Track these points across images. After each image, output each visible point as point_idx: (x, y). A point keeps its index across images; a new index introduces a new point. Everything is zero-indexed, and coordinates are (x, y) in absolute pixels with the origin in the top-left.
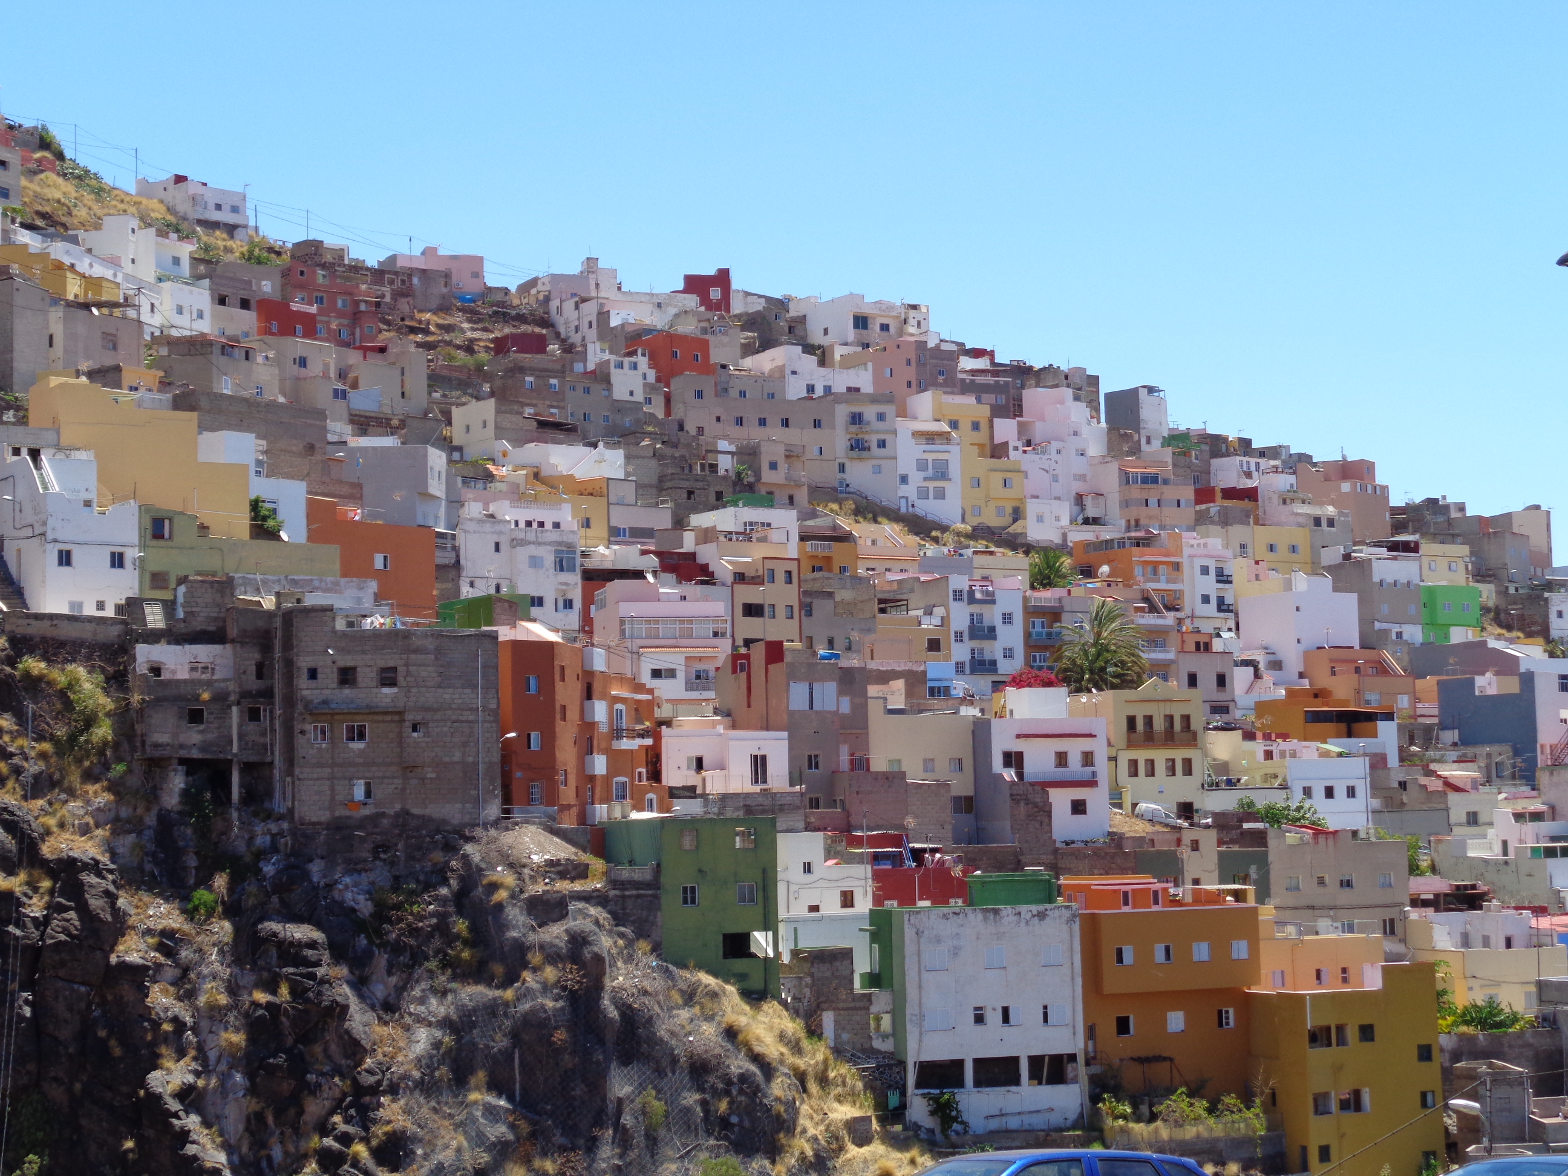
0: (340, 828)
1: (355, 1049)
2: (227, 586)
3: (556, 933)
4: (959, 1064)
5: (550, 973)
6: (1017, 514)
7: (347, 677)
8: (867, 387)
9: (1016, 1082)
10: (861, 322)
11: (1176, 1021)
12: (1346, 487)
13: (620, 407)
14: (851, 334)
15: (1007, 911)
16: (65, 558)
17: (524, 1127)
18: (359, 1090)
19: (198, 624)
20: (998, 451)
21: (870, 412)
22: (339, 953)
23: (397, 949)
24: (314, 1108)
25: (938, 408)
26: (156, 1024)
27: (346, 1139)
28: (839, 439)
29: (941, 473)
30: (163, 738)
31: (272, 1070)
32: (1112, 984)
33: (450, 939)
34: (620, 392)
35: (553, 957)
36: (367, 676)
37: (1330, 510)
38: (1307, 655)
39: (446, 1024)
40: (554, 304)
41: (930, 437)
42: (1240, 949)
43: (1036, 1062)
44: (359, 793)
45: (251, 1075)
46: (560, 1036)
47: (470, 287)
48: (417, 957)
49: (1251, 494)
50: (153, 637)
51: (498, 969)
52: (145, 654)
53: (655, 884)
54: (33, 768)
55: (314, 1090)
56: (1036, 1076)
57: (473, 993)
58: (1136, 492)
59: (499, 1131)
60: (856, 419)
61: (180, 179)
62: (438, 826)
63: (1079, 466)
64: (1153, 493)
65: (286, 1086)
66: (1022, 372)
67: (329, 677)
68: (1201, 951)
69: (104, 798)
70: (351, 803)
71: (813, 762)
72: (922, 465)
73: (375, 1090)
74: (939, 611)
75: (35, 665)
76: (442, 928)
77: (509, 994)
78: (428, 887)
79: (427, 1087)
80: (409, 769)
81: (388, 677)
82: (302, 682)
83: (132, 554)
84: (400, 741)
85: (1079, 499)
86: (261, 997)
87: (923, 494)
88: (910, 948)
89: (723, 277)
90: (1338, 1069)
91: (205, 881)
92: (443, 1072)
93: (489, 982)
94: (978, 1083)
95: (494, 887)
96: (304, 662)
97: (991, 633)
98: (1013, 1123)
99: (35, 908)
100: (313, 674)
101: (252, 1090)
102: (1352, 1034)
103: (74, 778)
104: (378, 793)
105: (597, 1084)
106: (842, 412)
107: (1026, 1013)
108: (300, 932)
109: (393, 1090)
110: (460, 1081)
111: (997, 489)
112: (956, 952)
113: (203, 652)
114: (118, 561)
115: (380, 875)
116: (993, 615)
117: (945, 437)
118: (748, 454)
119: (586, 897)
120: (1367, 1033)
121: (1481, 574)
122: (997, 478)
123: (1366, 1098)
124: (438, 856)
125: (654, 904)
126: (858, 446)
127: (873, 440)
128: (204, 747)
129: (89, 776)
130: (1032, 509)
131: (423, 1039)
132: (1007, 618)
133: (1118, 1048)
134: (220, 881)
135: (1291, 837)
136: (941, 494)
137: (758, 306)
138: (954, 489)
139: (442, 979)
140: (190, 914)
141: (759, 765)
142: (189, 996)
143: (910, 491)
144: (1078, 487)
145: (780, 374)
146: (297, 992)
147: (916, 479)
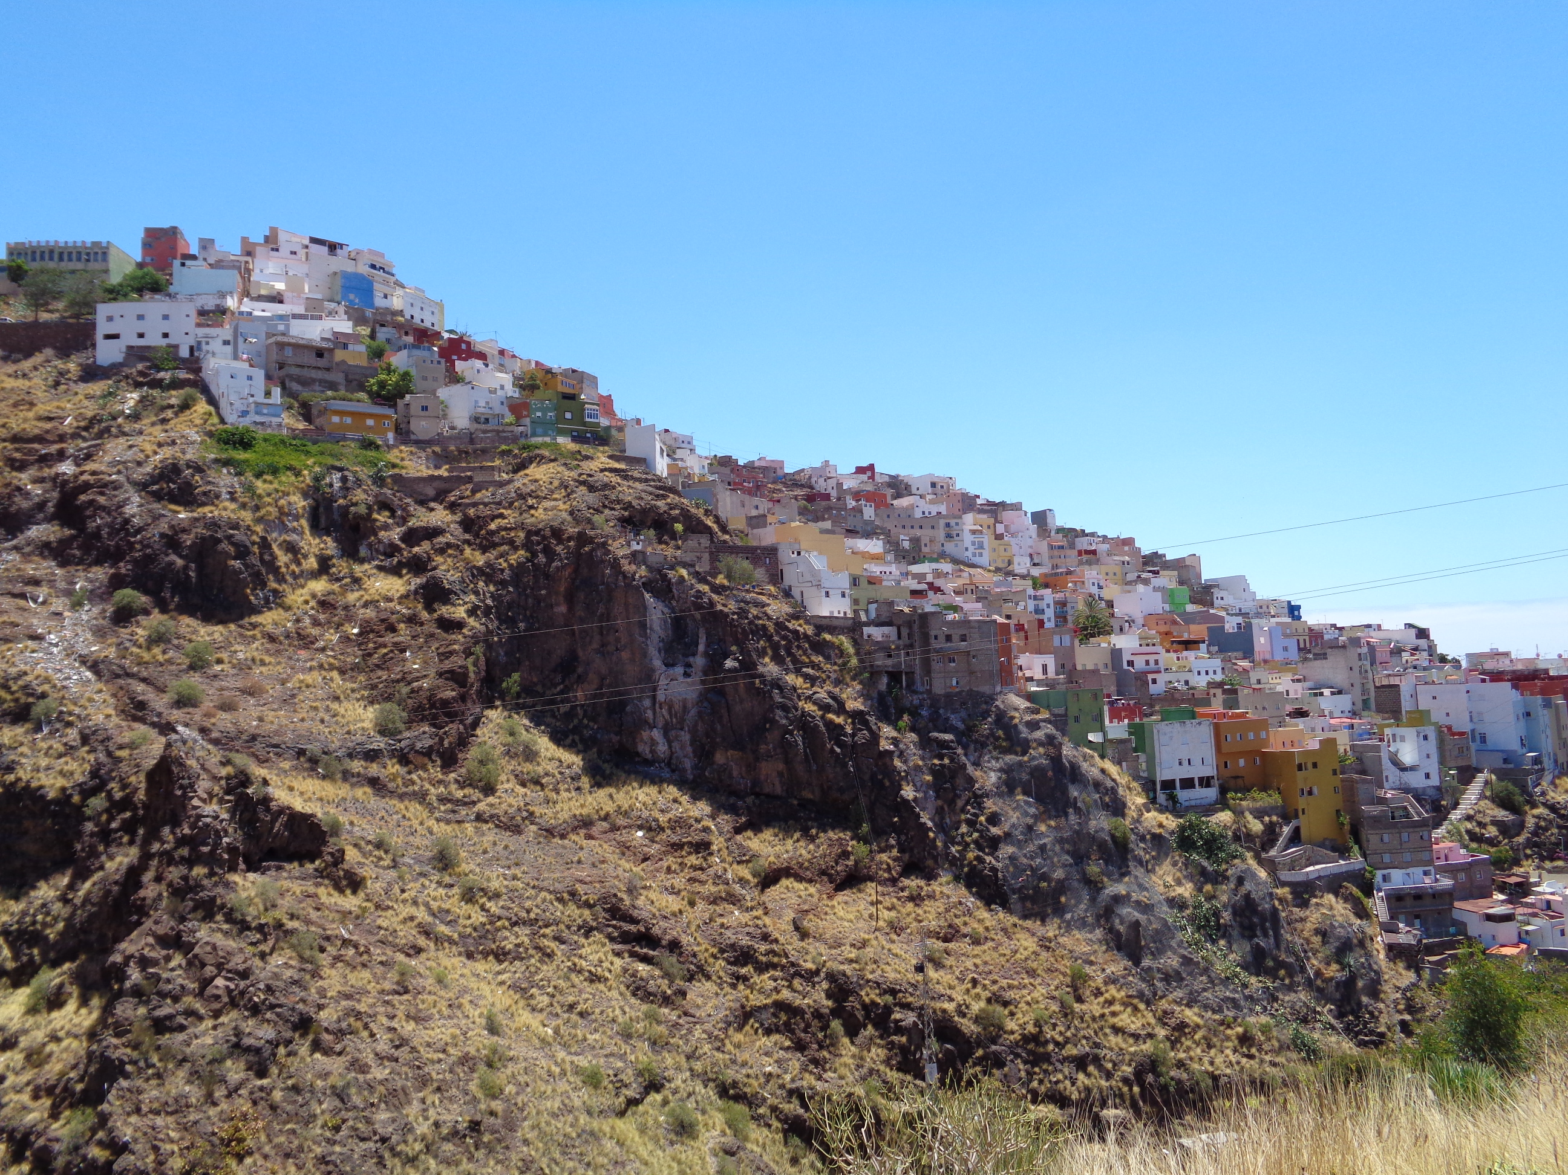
0: (948, 696)
1: (971, 781)
2: (891, 604)
3: (1039, 734)
4: (1174, 781)
5: (1041, 750)
6: (1010, 563)
7: (949, 638)
8: (944, 513)
9: (1194, 787)
10: (933, 485)
11: (1242, 762)
12: (1126, 548)
13: (866, 523)
14: (930, 490)
15: (1188, 722)
16: (827, 594)
17: (1042, 809)
18: (976, 796)
19: (883, 619)
20: (999, 537)
21: (953, 522)
22: (959, 743)
23: (976, 742)
24: (960, 803)
25: (975, 519)
26: (899, 773)
27: (975, 815)
28: (941, 534)
29: (981, 547)
30: (879, 663)
31: (945, 789)
32: (1224, 750)
33: (998, 738)
34: (866, 517)
35: (1041, 744)
36: (955, 638)
37: (1127, 558)
38: (1145, 617)
39: (1001, 770)
40: (813, 480)
41: (974, 532)
42: (1263, 735)
43: (1201, 779)
44: (954, 683)
45: (937, 792)
46: (1050, 773)
47: (779, 473)
48: (983, 745)
49: (1094, 552)
50: (868, 624)
51: (1019, 749)
52: (867, 630)
53: (1066, 715)
54: (833, 676)
55: (959, 797)
56: (1201, 785)
57: (1010, 758)
58: (1056, 553)
59: (1032, 810)
60: (948, 525)
61: (667, 431)
62: (983, 695)
63: (1030, 542)
64: (1062, 553)
65: (951, 795)
66: (1003, 505)
67: (942, 638)
68: (1251, 736)
69: (859, 687)
70: (951, 687)
71: (1063, 666)
72: (973, 543)
73: (982, 796)
74: (1022, 604)
75: (828, 637)
76: (992, 734)
77: (1026, 758)
78: (985, 719)
79: (1000, 795)
80: (972, 673)
81: (963, 638)
82: (932, 640)
83: (847, 592)
84: (968, 662)
85: (1031, 555)
86: (936, 762)
87: (974, 555)
88: (1156, 737)
89: (871, 467)
90: (1306, 779)
91: (900, 718)
92: (1004, 788)
93: (1016, 754)
94: (1182, 788)
95: (1013, 718)
96: (933, 633)
97: (1043, 612)
98: (1193, 803)
99: (849, 730)
100: (936, 637)
101: (937, 797)
102: (1310, 766)
103: (848, 680)
104: (961, 683)
105: (1065, 792)
106: (942, 522)
107: (1195, 761)
108: (948, 737)
109: (987, 796)
110: (1011, 792)
111: (1002, 553)
112: (1171, 738)
113: (886, 630)
114: (843, 595)
115: (963, 714)
116: (1043, 605)
117: (981, 532)
118: (915, 541)
119: (1044, 721)
120: (1315, 765)
121: (1181, 583)
122: (1002, 548)
123: (1315, 790)
124: (984, 706)
125: (1066, 723)
126: (949, 536)
127: (954, 533)
128: (893, 666)
129: (853, 679)
130: (1016, 560)
131: (993, 777)
132: (1048, 606)
133: (1227, 773)
134: (906, 717)
135: (1246, 691)
136: (981, 555)
137: (887, 479)
138: (986, 553)
139: (995, 753)
140: (899, 730)
141: (1045, 668)
142: (905, 762)
143: (969, 554)
144: (1030, 551)
145: (912, 507)
146: (952, 760)
147: (971, 549)
